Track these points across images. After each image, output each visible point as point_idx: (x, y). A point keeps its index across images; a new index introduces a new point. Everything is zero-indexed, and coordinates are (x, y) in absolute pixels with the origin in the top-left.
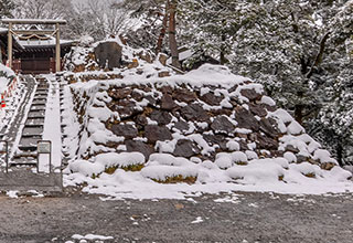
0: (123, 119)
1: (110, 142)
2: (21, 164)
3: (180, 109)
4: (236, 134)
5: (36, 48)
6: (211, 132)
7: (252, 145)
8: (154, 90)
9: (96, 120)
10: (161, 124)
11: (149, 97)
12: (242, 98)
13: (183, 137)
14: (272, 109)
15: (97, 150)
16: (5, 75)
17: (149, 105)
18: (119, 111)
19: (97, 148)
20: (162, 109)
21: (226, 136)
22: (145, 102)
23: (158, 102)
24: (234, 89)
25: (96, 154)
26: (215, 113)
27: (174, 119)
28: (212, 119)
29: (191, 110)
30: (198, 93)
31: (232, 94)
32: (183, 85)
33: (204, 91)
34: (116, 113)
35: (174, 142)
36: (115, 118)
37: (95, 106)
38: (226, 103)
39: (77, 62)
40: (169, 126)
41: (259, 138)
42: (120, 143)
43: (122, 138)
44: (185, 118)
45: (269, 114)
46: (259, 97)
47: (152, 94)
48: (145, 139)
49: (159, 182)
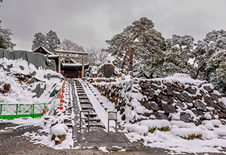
0: (149, 100)
1: (146, 113)
2: (93, 126)
3: (177, 95)
4: (208, 110)
5: (69, 67)
6: (195, 109)
7: (217, 116)
8: (162, 84)
9: (135, 100)
10: (169, 103)
11: (160, 88)
12: (205, 91)
13: (183, 111)
14: (220, 97)
15: (140, 118)
16: (59, 77)
17: (161, 93)
18: (146, 95)
19: (139, 117)
20: (167, 95)
21: (203, 111)
22: (159, 91)
23: (165, 91)
24: (200, 86)
25: (139, 120)
26: (195, 99)
27: (175, 101)
28: (194, 101)
29: (183, 97)
30: (183, 87)
31: (200, 89)
32: (176, 83)
33: (187, 86)
34: (146, 97)
35: (179, 113)
36: (145, 99)
37: (133, 92)
38: (198, 93)
39: (94, 73)
40: (174, 104)
41: (219, 112)
42: (151, 114)
43: (152, 111)
44: (181, 100)
45: (220, 100)
46: (212, 91)
47: (161, 86)
48: (163, 112)
49: (185, 138)
